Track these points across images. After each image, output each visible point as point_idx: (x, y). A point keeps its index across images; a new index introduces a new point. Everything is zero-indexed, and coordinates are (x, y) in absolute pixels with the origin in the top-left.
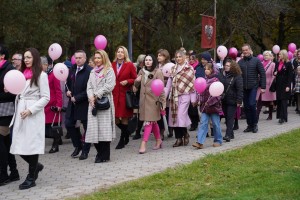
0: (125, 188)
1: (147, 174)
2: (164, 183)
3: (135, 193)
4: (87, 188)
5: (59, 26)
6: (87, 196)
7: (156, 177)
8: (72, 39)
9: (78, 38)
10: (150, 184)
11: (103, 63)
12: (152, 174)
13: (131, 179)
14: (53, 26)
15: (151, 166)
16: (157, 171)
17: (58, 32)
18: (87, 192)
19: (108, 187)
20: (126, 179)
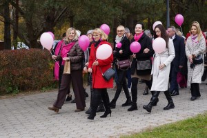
0: (166, 129)
1: (182, 119)
2: (196, 126)
3: (174, 133)
4: (137, 128)
5: (114, 7)
6: (136, 134)
7: (189, 121)
8: (124, 17)
9: (128, 16)
10: (185, 127)
11: (197, 33)
12: (186, 118)
13: (170, 122)
14: (110, 7)
15: (185, 113)
16: (190, 117)
17: (113, 12)
18: (136, 132)
19: (152, 128)
20: (167, 122)
